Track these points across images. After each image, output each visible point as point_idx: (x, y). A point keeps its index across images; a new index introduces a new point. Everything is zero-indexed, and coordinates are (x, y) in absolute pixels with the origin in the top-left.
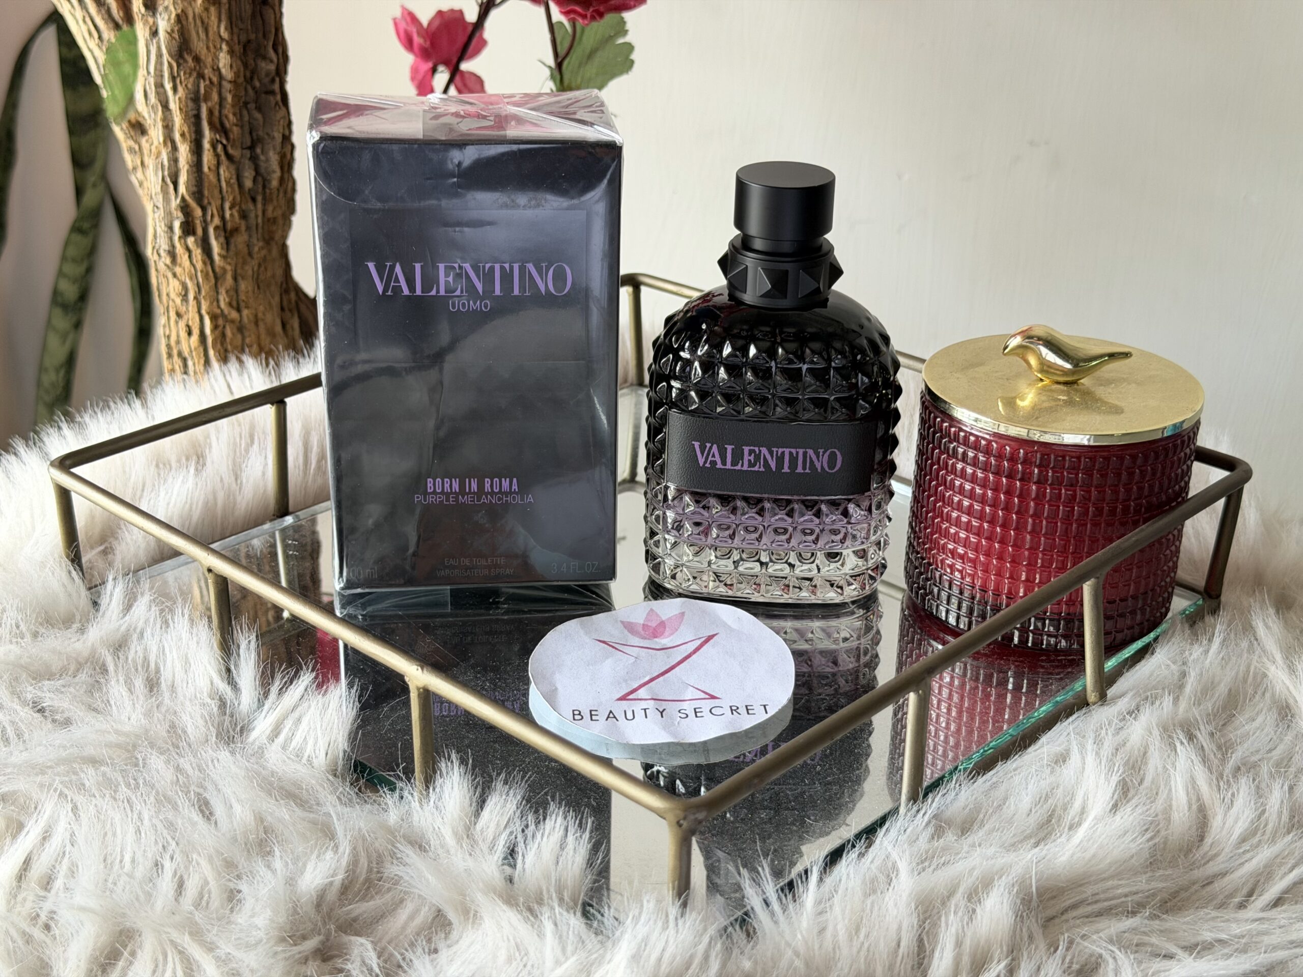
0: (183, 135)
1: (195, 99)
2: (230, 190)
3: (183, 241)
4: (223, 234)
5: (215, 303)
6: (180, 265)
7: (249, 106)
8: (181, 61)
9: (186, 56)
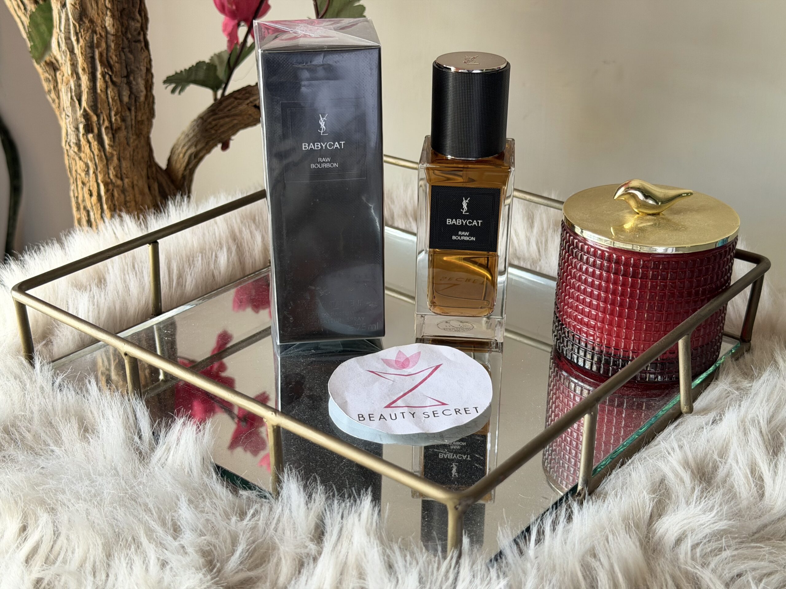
0: (84, 70)
1: (91, 46)
2: (114, 104)
3: (85, 137)
4: (110, 132)
5: (107, 176)
6: (84, 152)
7: (125, 50)
8: (81, 23)
9: (84, 19)
